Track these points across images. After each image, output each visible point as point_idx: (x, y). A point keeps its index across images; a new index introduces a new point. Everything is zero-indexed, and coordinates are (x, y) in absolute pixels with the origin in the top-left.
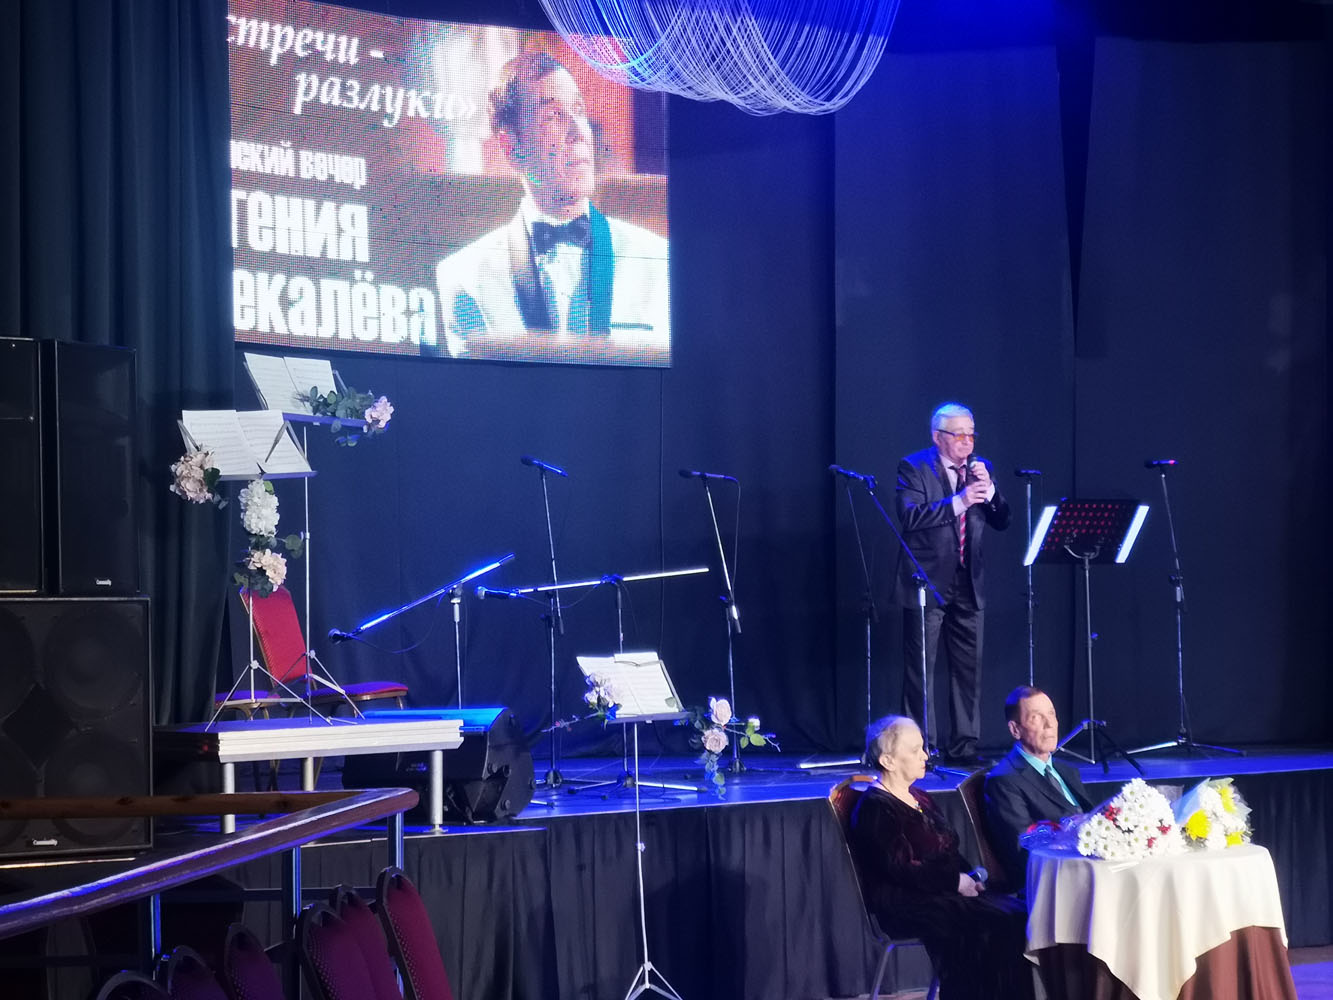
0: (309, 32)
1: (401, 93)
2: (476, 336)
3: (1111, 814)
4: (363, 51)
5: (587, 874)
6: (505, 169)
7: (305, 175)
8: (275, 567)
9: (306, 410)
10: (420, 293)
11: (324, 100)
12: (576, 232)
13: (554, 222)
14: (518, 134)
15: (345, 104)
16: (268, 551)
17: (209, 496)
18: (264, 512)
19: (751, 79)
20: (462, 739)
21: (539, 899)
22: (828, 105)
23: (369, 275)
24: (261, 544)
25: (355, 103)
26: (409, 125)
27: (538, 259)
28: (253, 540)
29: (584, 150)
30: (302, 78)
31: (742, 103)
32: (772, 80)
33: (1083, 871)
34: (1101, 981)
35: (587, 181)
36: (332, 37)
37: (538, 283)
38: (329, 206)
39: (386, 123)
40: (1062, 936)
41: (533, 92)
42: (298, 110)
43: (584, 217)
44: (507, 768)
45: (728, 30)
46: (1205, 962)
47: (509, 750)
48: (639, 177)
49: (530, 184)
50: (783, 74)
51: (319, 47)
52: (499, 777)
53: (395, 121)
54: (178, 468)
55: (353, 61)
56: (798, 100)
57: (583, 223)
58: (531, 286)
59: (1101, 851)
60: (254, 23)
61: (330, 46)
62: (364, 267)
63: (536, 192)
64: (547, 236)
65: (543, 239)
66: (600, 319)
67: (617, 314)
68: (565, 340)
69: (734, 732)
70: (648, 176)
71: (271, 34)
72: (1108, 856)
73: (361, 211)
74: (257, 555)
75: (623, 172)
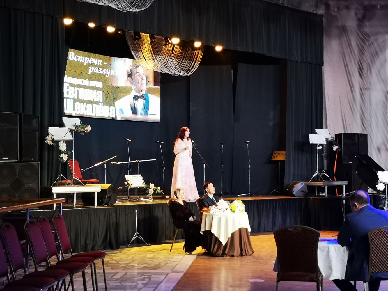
0: (92, 59)
1: (110, 70)
2: (123, 116)
3: (216, 206)
4: (102, 63)
5: (127, 216)
6: (129, 85)
7: (91, 85)
8: (65, 157)
9: (74, 128)
10: (112, 107)
11: (95, 72)
12: (142, 97)
13: (138, 95)
14: (132, 78)
15: (99, 73)
16: (64, 154)
17: (53, 143)
18: (63, 147)
19: (173, 69)
20: (101, 190)
21: (115, 220)
22: (188, 74)
23: (102, 104)
24: (63, 152)
25: (101, 72)
26: (111, 76)
27: (135, 101)
28: (61, 152)
29: (144, 82)
30: (90, 67)
31: (171, 73)
32: (177, 69)
33: (211, 217)
34: (213, 237)
35: (144, 88)
36: (96, 60)
37: (135, 106)
38: (95, 91)
39: (106, 76)
40: (207, 229)
41: (135, 71)
42: (89, 73)
43: (144, 94)
44: (111, 196)
45: (169, 60)
46: (233, 234)
47: (112, 192)
48: (155, 87)
49: (134, 88)
50: (179, 68)
51: (94, 62)
52: (110, 197)
53: (108, 76)
54: (47, 138)
55: (101, 64)
56: (182, 73)
57: (144, 95)
58: (133, 107)
59: (215, 213)
60: (81, 57)
61: (96, 62)
62: (101, 102)
63: (135, 89)
64: (137, 97)
65: (136, 98)
66: (147, 114)
67: (150, 112)
68: (140, 117)
69: (155, 190)
70: (156, 87)
71: (85, 59)
72: (216, 214)
73: (101, 92)
74: (62, 155)
75: (152, 86)
